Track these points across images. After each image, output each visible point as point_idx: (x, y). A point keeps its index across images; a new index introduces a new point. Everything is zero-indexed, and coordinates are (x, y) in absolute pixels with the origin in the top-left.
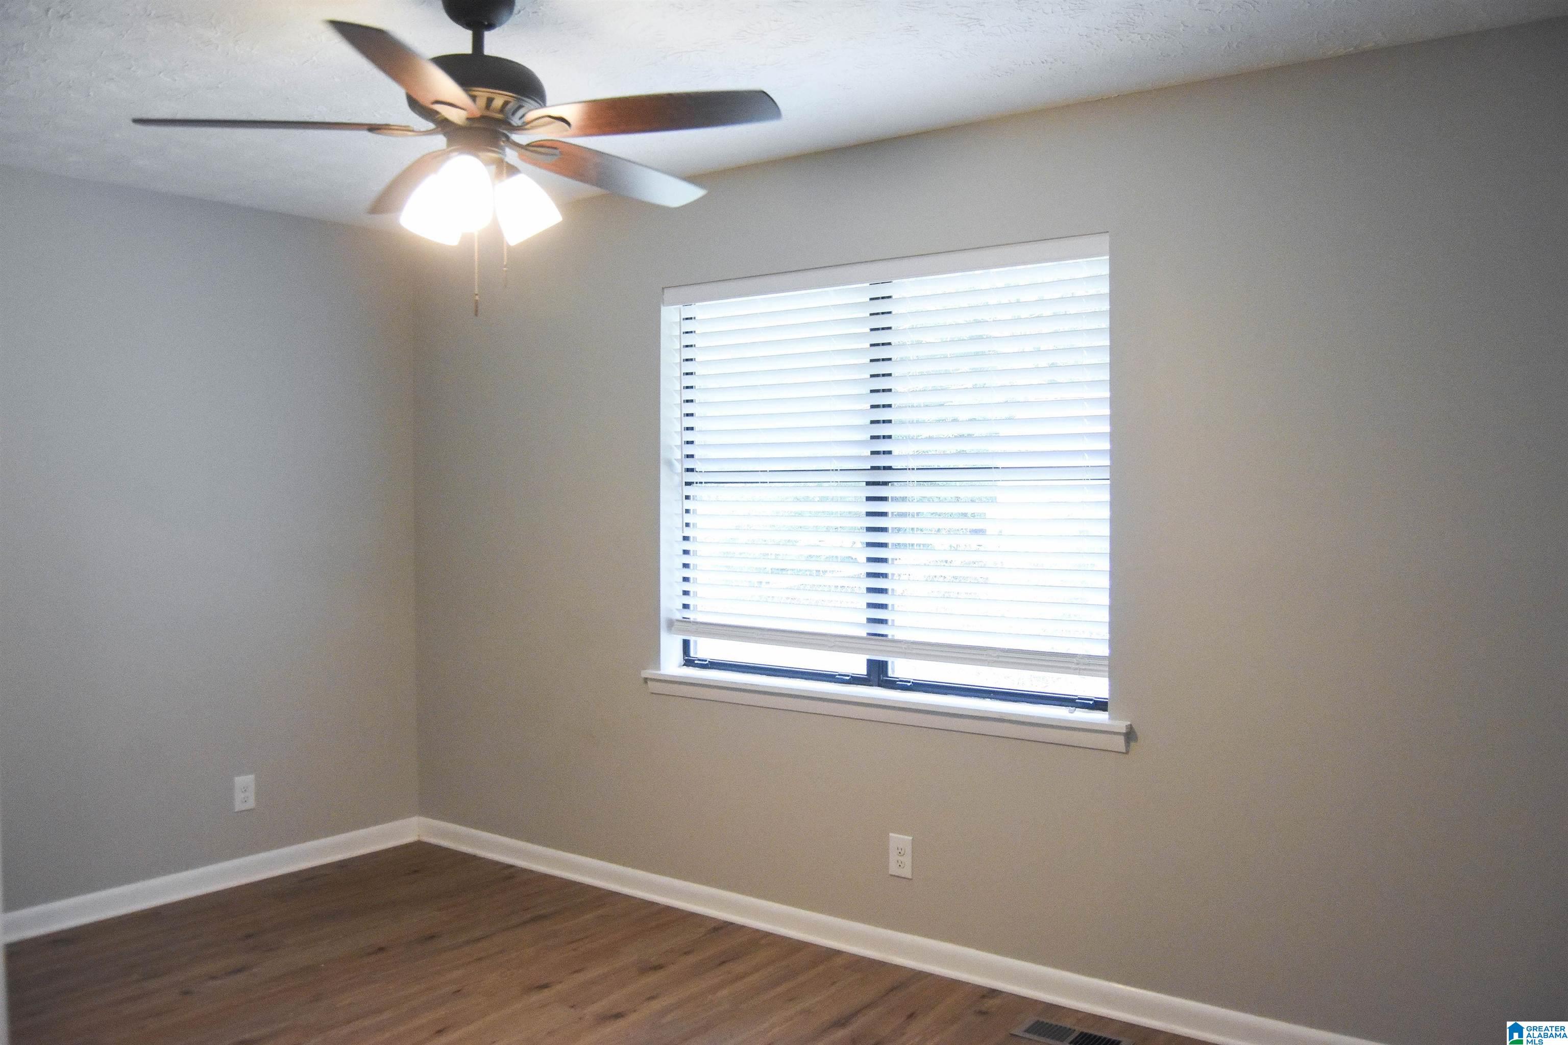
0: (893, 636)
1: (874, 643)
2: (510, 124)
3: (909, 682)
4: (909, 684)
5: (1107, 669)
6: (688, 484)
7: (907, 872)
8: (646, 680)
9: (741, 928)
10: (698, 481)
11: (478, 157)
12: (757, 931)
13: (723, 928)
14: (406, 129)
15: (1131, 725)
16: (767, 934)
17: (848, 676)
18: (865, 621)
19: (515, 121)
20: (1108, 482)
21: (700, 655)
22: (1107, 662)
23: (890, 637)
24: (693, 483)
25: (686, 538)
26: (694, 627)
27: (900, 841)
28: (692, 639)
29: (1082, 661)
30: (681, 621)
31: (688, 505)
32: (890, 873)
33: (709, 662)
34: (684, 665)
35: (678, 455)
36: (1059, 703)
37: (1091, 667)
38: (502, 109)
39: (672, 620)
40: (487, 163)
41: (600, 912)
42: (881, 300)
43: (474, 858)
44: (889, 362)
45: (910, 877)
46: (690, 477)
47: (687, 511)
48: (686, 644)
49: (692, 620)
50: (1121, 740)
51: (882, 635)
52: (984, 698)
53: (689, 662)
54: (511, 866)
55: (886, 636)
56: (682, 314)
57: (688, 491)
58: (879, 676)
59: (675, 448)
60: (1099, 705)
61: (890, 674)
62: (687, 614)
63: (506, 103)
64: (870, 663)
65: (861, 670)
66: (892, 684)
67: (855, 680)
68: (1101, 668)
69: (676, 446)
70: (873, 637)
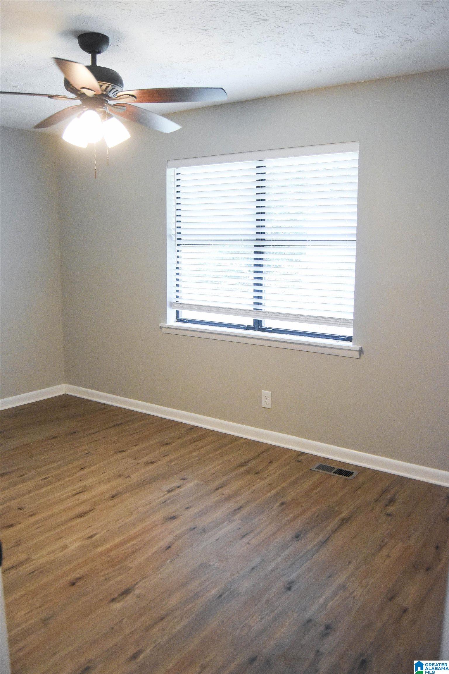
0: (264, 310)
1: (258, 312)
2: (109, 96)
3: (271, 329)
4: (271, 330)
5: (352, 324)
6: (178, 245)
7: (269, 406)
8: (161, 328)
9: (201, 428)
10: (183, 244)
11: (95, 111)
12: (208, 430)
13: (193, 428)
14: (65, 97)
15: (361, 347)
16: (212, 431)
17: (246, 326)
18: (253, 304)
19: (111, 95)
20: (355, 247)
21: (183, 317)
22: (352, 322)
23: (263, 310)
24: (180, 245)
25: (177, 268)
26: (181, 305)
27: (266, 393)
28: (180, 311)
29: (343, 321)
30: (175, 303)
31: (178, 254)
32: (262, 406)
33: (187, 320)
34: (177, 321)
35: (174, 232)
36: (332, 338)
37: (346, 324)
38: (105, 90)
39: (172, 303)
40: (99, 113)
41: (143, 422)
42: (261, 168)
43: (89, 401)
44: (264, 194)
45: (270, 407)
46: (179, 242)
47: (178, 257)
48: (177, 312)
49: (180, 302)
50: (358, 353)
51: (260, 310)
52: (302, 336)
53: (179, 320)
54: (104, 404)
55: (262, 310)
56: (176, 172)
57: (178, 248)
58: (259, 326)
59: (172, 229)
60: (349, 339)
61: (263, 325)
62: (178, 300)
63: (107, 87)
64: (255, 321)
65: (251, 324)
66: (264, 330)
67: (249, 328)
68: (350, 324)
69: (173, 229)
70: (256, 310)
